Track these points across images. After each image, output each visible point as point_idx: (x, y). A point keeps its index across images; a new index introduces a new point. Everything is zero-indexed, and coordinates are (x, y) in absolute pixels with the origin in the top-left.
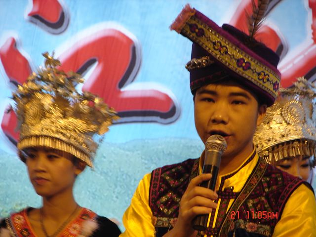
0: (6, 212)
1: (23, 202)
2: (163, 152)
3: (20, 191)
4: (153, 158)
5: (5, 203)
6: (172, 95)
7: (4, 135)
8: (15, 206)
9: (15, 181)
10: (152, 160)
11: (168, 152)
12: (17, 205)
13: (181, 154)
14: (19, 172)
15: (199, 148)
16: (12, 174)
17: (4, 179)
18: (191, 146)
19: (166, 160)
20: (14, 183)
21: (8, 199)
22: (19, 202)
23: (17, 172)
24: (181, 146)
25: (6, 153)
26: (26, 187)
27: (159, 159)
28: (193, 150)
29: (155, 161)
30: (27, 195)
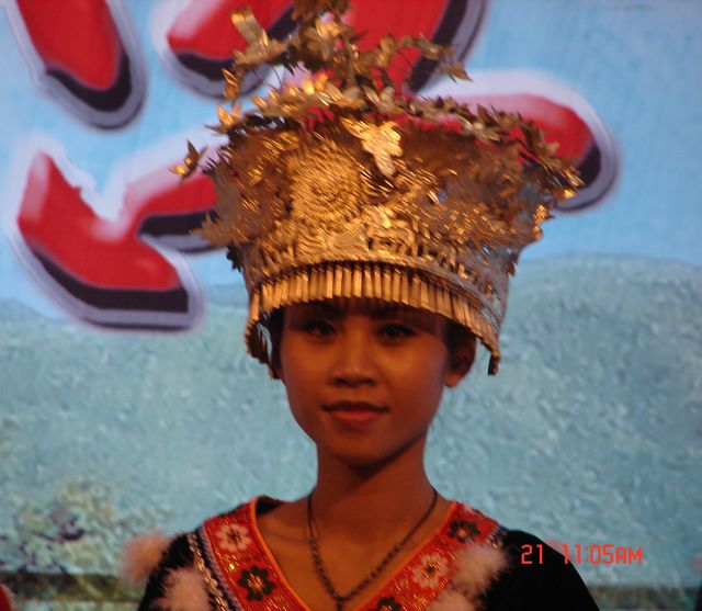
0: (37, 512)
1: (92, 478)
2: (562, 305)
3: (81, 440)
4: (528, 326)
5: (34, 483)
6: (586, 111)
7: (28, 253)
8: (65, 491)
9: (65, 407)
10: (526, 331)
11: (577, 305)
12: (71, 489)
13: (619, 309)
14: (77, 379)
15: (684, 291)
16: (56, 383)
17: (31, 403)
18: (656, 284)
19: (571, 331)
20: (63, 414)
21: (41, 468)
22: (80, 479)
23: (71, 379)
24: (620, 281)
25: (36, 314)
26: (102, 428)
27: (549, 328)
28: (660, 298)
29: (533, 336)
30: (106, 456)
